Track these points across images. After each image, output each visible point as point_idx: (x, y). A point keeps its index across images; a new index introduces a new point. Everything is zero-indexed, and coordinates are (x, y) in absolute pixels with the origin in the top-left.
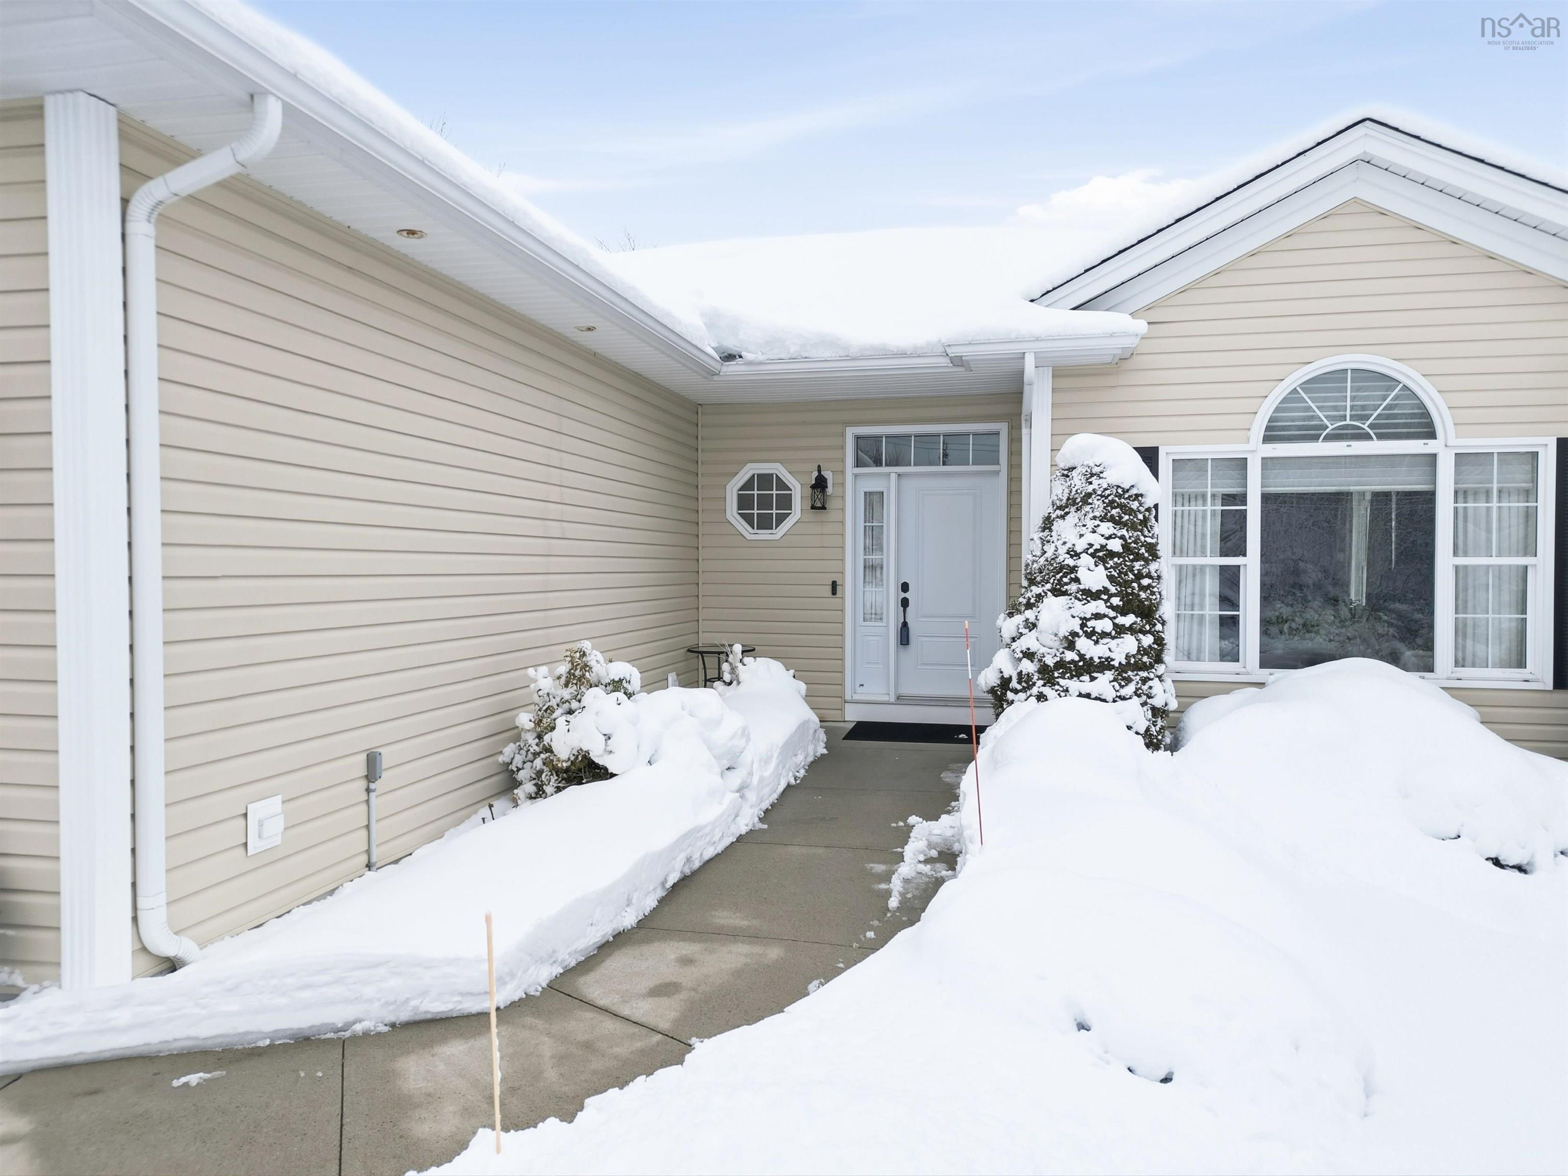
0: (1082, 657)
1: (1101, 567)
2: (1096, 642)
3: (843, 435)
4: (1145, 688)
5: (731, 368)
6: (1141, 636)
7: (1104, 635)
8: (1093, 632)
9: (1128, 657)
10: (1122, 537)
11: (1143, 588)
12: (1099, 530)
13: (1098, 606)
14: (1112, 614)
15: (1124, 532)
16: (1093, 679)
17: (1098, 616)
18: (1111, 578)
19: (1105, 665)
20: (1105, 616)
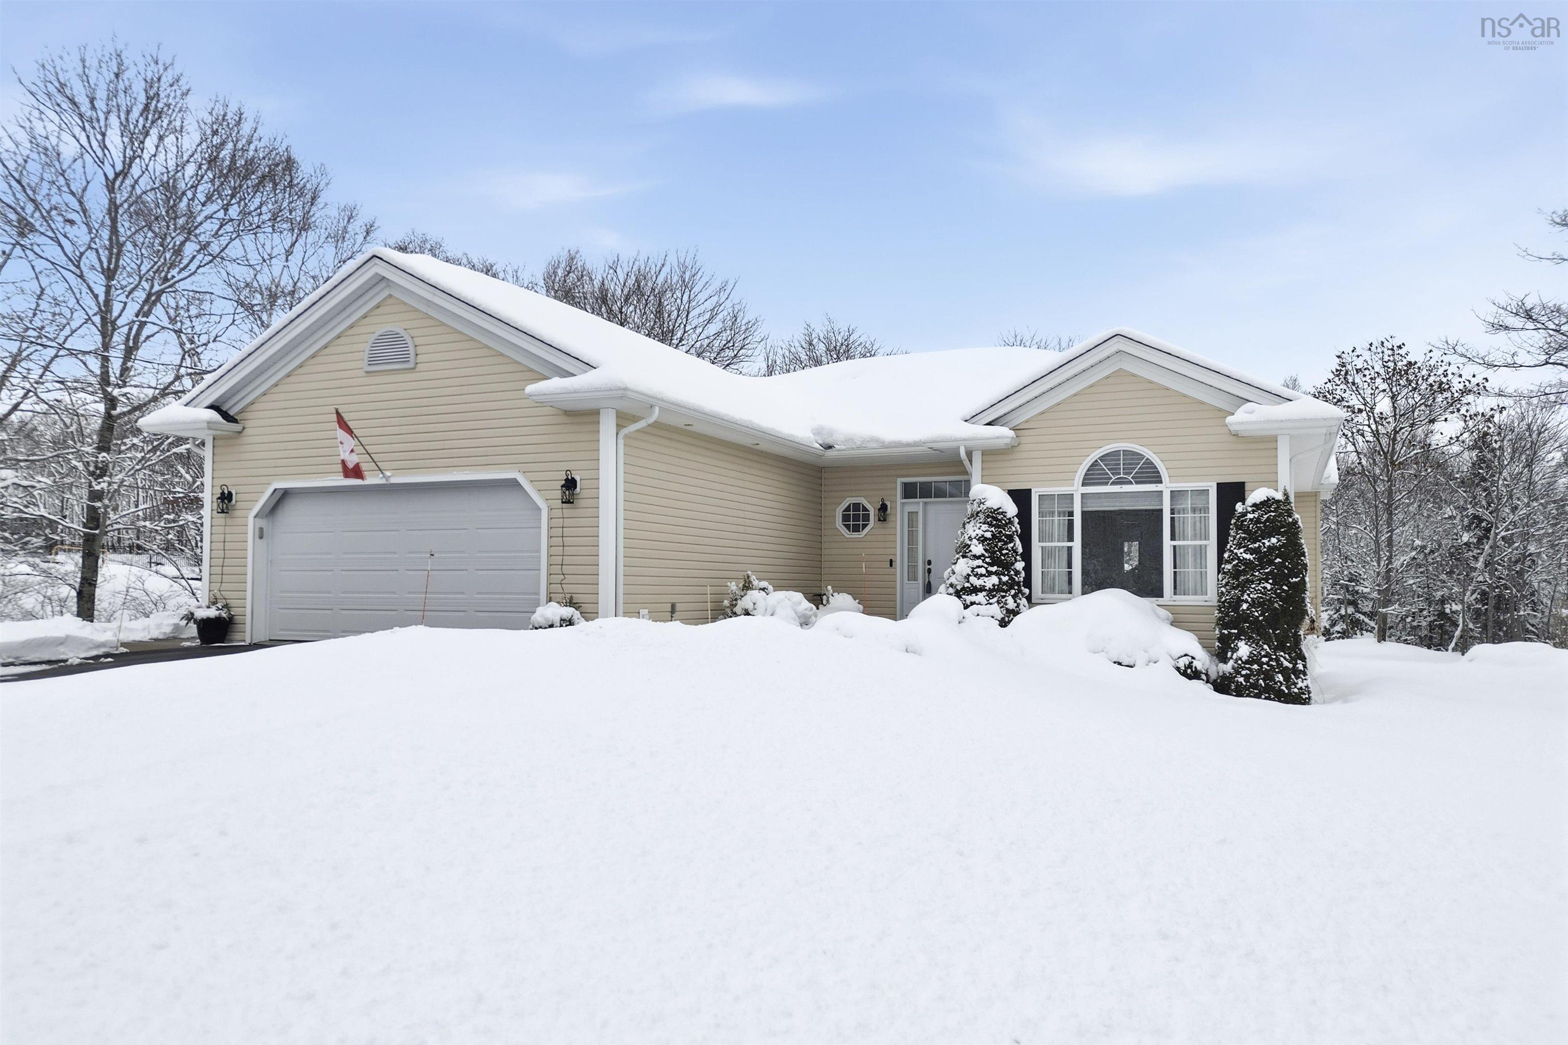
0: (972, 585)
1: (981, 545)
2: (979, 579)
3: (896, 482)
4: (1003, 600)
5: (829, 453)
6: (1002, 577)
7: (982, 575)
8: (977, 574)
9: (994, 585)
10: (992, 531)
11: (1004, 555)
12: (982, 528)
13: (979, 562)
14: (986, 566)
15: (993, 529)
16: (976, 595)
17: (979, 567)
18: (986, 550)
19: (982, 589)
20: (982, 567)
